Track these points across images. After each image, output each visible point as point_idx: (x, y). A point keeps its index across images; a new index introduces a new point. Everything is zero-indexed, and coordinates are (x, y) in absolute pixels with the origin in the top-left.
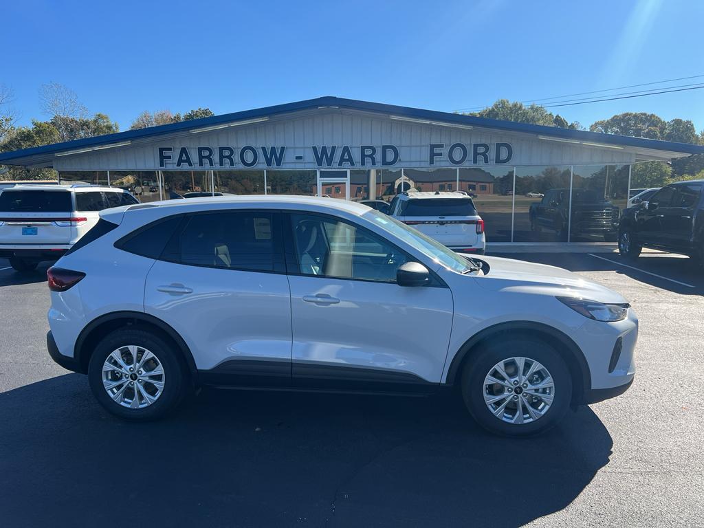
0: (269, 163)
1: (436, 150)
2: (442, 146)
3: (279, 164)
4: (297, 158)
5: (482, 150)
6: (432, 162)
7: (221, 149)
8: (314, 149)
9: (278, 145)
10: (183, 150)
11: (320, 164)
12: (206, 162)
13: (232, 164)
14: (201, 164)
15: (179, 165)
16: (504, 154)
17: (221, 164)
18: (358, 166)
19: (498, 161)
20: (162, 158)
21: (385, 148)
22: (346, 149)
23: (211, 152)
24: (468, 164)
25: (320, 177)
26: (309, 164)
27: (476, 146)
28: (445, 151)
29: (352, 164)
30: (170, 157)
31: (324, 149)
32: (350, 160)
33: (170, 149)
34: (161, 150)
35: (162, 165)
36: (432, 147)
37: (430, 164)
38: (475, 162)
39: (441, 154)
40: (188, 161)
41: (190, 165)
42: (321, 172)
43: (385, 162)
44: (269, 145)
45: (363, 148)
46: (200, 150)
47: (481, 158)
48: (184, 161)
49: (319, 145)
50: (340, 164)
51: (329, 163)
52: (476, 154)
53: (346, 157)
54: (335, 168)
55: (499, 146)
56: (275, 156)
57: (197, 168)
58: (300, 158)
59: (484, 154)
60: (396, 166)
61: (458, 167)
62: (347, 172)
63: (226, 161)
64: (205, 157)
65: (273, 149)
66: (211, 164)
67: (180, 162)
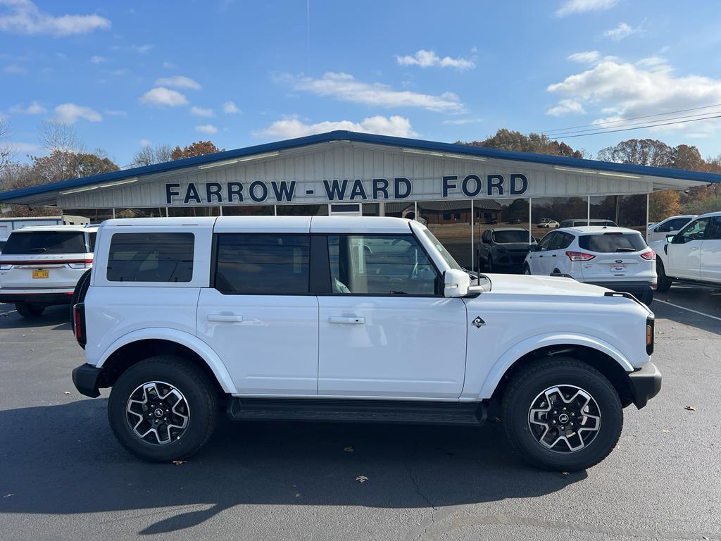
1: (450, 183)
2: (456, 178)
3: (289, 199)
4: (308, 192)
5: (495, 181)
6: (445, 195)
7: (230, 185)
8: (326, 182)
9: (288, 180)
10: (191, 186)
11: (331, 197)
12: (214, 197)
13: (241, 200)
14: (209, 200)
15: (186, 201)
16: (519, 185)
17: (230, 200)
18: (370, 200)
19: (513, 192)
20: (169, 194)
21: (397, 181)
22: (358, 183)
23: (220, 188)
24: (482, 196)
25: (332, 211)
26: (320, 198)
27: (490, 177)
28: (458, 183)
29: (364, 197)
30: (177, 194)
31: (335, 182)
32: (362, 194)
33: (178, 185)
34: (168, 186)
35: (169, 201)
36: (446, 179)
38: (490, 193)
39: (454, 186)
40: (196, 197)
41: (198, 201)
42: (332, 206)
43: (397, 195)
44: (279, 179)
45: (375, 182)
46: (209, 185)
47: (495, 189)
48: (192, 197)
49: (331, 179)
50: (352, 198)
51: (341, 196)
52: (490, 186)
53: (358, 190)
54: (347, 201)
55: (513, 177)
56: (285, 190)
57: (205, 203)
58: (311, 192)
59: (498, 186)
60: (409, 199)
61: (472, 199)
62: (358, 205)
63: (236, 197)
64: (213, 193)
65: (283, 184)
66: (220, 200)
67: (188, 198)
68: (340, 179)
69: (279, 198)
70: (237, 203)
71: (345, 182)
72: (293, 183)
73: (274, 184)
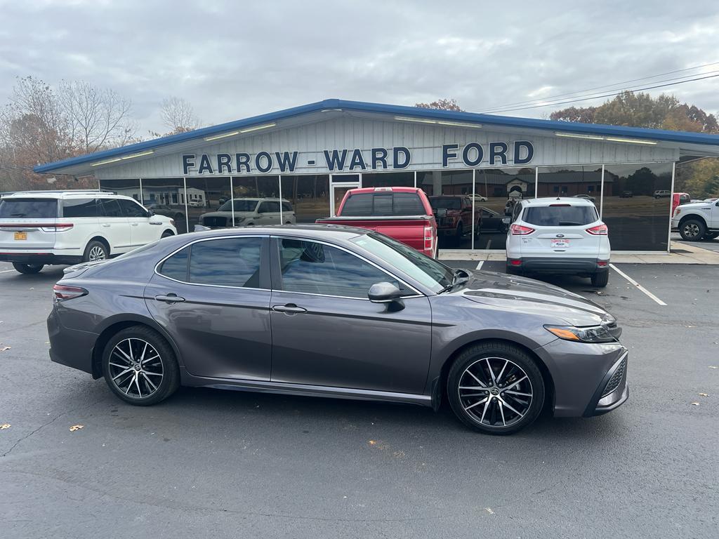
0: (282, 168)
1: (450, 152)
2: (456, 146)
3: (292, 169)
4: (310, 162)
5: (499, 149)
6: (445, 164)
7: (238, 156)
8: (326, 153)
9: (291, 150)
10: (205, 158)
11: (331, 168)
12: (225, 168)
13: (249, 170)
14: (220, 171)
15: (200, 172)
16: (524, 154)
17: (239, 170)
18: (369, 170)
19: (517, 161)
20: (186, 165)
21: (396, 150)
22: (357, 153)
23: (229, 159)
24: (484, 165)
25: (333, 181)
26: (321, 168)
27: (493, 146)
28: (460, 153)
30: (192, 165)
31: (335, 152)
32: (362, 164)
33: (193, 157)
34: (185, 158)
35: (186, 172)
36: (446, 148)
37: (444, 166)
38: (492, 162)
39: (455, 155)
40: (209, 168)
41: (211, 172)
42: (333, 176)
43: (396, 165)
44: (283, 151)
45: (374, 151)
46: (220, 157)
47: (498, 159)
48: (205, 168)
49: (331, 149)
50: (351, 168)
51: (341, 167)
52: (493, 154)
53: (357, 161)
54: (346, 171)
56: (288, 161)
57: (216, 174)
58: (313, 162)
59: (501, 154)
60: (409, 169)
61: (474, 168)
62: (358, 176)
63: (243, 168)
64: (224, 164)
65: (287, 154)
66: (230, 171)
67: (202, 168)
68: (340, 149)
69: (283, 170)
70: (244, 173)
71: (345, 152)
72: (295, 154)
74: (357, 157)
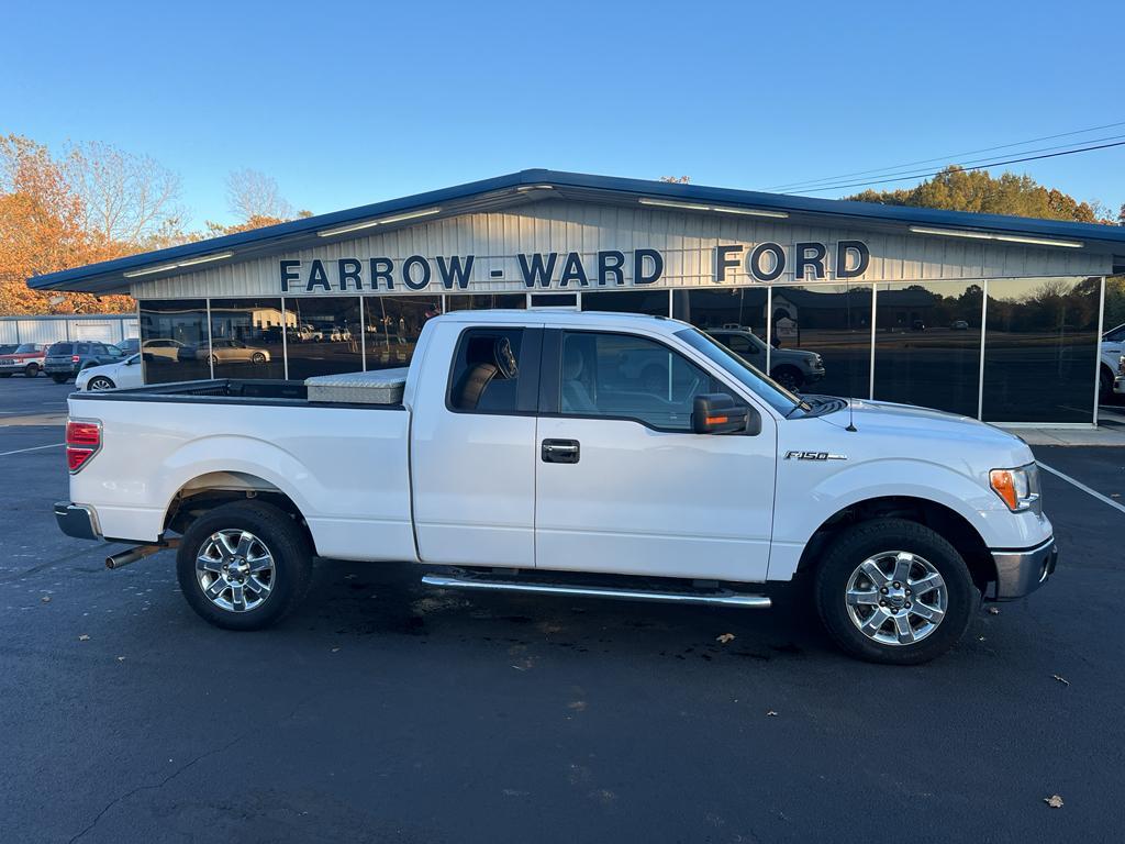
0: (448, 283)
1: (729, 257)
2: (738, 248)
3: (464, 285)
4: (494, 274)
5: (812, 254)
6: (721, 277)
7: (374, 262)
8: (522, 258)
9: (463, 253)
10: (317, 265)
11: (530, 283)
12: (350, 282)
13: (391, 286)
14: (343, 287)
15: (310, 288)
16: (853, 260)
17: (375, 286)
18: (593, 287)
19: (842, 273)
20: (285, 277)
21: (639, 254)
22: (573, 258)
23: (359, 268)
24: (783, 280)
25: (533, 305)
26: (512, 283)
27: (801, 247)
28: (741, 256)
29: (584, 282)
30: (296, 276)
31: (537, 257)
32: (581, 276)
33: (297, 263)
34: (284, 265)
35: (285, 288)
36: (722, 250)
37: (719, 280)
38: (800, 275)
39: (737, 263)
40: (324, 281)
41: (327, 288)
42: (532, 296)
43: (639, 279)
44: (447, 255)
45: (602, 256)
46: (342, 263)
47: (810, 268)
48: (318, 282)
49: (530, 252)
50: (564, 283)
51: (546, 281)
52: (801, 262)
53: (574, 271)
54: (554, 288)
55: (843, 246)
56: (457, 271)
57: (336, 292)
58: (499, 274)
59: (816, 262)
60: (659, 285)
61: (770, 285)
62: (575, 296)
63: (382, 282)
64: (350, 275)
65: (455, 260)
66: (359, 286)
67: (312, 283)
68: (544, 252)
69: (448, 285)
70: (382, 291)
71: (553, 257)
72: (470, 259)
73: (440, 260)
74: (574, 265)
